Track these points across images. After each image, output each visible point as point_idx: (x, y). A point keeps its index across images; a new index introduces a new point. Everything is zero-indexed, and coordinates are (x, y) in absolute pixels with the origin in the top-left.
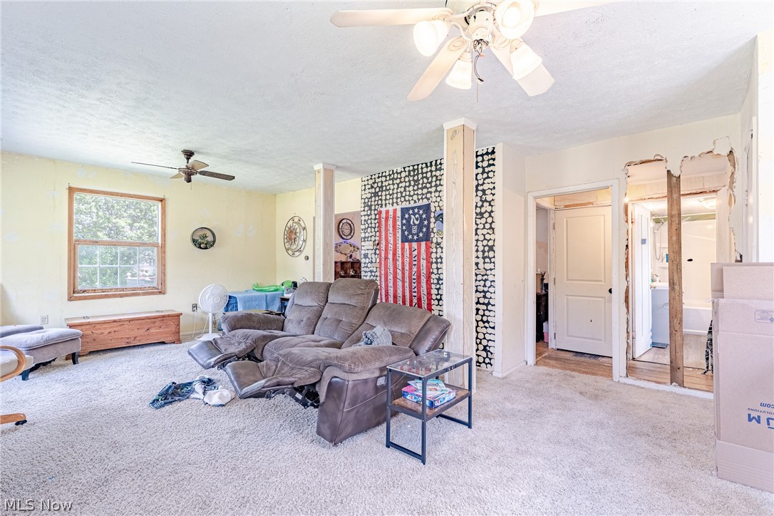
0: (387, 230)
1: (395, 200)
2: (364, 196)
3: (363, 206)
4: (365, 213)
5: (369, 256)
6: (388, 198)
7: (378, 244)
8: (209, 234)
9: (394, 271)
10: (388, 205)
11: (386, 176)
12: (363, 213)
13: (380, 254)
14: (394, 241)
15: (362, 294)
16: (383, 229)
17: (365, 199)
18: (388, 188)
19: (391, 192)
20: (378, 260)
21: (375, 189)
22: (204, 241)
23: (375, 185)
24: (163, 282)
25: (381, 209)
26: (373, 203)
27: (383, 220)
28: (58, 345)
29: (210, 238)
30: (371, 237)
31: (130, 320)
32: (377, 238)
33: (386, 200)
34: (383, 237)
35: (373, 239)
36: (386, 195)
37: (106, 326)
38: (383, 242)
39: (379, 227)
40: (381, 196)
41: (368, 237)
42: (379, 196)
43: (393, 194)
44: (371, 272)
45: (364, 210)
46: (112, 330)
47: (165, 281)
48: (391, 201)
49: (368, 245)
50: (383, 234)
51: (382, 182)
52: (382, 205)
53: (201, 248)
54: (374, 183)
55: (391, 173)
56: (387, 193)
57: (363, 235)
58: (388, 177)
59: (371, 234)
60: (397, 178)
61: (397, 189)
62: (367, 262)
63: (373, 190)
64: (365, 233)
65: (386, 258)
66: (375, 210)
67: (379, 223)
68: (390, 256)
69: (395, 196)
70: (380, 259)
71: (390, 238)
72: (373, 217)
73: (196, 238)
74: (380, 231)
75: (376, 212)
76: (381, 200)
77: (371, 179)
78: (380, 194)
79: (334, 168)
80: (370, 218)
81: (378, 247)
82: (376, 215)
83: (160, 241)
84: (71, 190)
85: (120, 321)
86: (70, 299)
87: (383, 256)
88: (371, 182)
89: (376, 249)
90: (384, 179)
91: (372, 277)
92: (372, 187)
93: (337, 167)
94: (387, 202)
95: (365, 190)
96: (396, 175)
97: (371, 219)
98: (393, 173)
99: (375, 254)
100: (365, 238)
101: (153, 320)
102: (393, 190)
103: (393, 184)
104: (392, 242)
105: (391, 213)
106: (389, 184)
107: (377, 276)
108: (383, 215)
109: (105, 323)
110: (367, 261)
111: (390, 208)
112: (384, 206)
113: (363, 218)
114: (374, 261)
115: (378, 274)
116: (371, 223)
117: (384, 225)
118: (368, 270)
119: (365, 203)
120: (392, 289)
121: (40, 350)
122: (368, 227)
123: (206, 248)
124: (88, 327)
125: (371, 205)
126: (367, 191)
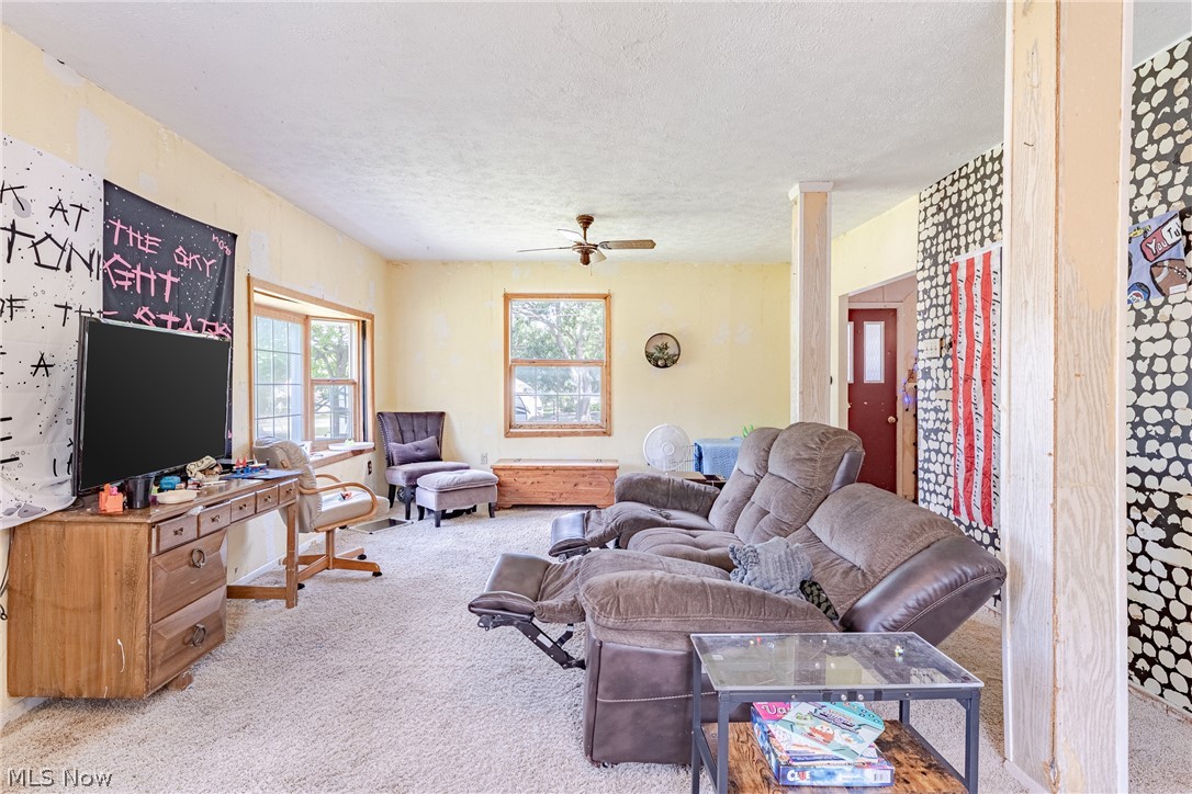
0: (970, 310)
1: (987, 231)
2: (923, 237)
3: (921, 257)
4: (926, 274)
5: (933, 375)
6: (971, 229)
7: (951, 344)
8: (671, 343)
9: (986, 409)
10: (971, 246)
11: (967, 176)
12: (920, 275)
13: (955, 369)
14: (985, 336)
15: (811, 460)
16: (962, 309)
17: (924, 241)
18: (972, 204)
19: (978, 211)
20: (950, 385)
21: (946, 212)
22: (662, 356)
23: (946, 205)
24: (608, 418)
25: (958, 259)
26: (940, 248)
27: (962, 285)
28: (471, 491)
29: (672, 350)
30: (936, 328)
31: (555, 469)
32: (949, 331)
33: (968, 233)
34: (962, 327)
35: (940, 332)
36: (967, 223)
37: (529, 473)
38: (963, 339)
39: (954, 303)
40: (958, 226)
41: (930, 330)
42: (952, 228)
43: (983, 214)
44: (937, 410)
45: (923, 268)
46: (535, 480)
47: (610, 416)
48: (978, 235)
49: (929, 347)
50: (963, 319)
51: (959, 192)
52: (959, 247)
53: (657, 366)
54: (942, 200)
55: (979, 163)
56: (971, 216)
57: (920, 326)
58: (973, 176)
59: (936, 322)
60: (993, 173)
61: (992, 201)
62: (929, 388)
63: (941, 217)
64: (924, 320)
65: (968, 378)
66: (945, 262)
67: (954, 293)
68: (977, 373)
69: (987, 220)
70: (955, 381)
71: (976, 328)
72: (941, 280)
73: (652, 350)
74: (955, 313)
75: (947, 268)
76: (957, 236)
77: (938, 190)
78: (954, 222)
79: (827, 187)
80: (934, 283)
81: (951, 352)
82: (946, 274)
83: (604, 358)
84: (507, 298)
85: (543, 469)
86: (507, 435)
87: (961, 373)
88: (937, 198)
89: (947, 356)
90: (963, 183)
91: (938, 423)
92: (940, 209)
93: (838, 185)
94: (970, 239)
95: (925, 220)
96: (989, 165)
97: (937, 286)
98: (984, 164)
99: (945, 368)
100: (925, 331)
101: (582, 472)
102: (984, 205)
103: (984, 191)
104: (981, 339)
105: (979, 266)
106: (975, 194)
107: (948, 422)
108: (962, 274)
109: (527, 469)
110: (929, 384)
111: (976, 253)
112: (963, 250)
113: (921, 287)
114: (942, 386)
115: (949, 415)
116: (937, 296)
117: (964, 298)
118: (930, 406)
119: (925, 250)
120: (982, 454)
121: (451, 494)
122: (931, 306)
123: (666, 366)
124: (510, 472)
125: (937, 253)
126: (930, 221)
